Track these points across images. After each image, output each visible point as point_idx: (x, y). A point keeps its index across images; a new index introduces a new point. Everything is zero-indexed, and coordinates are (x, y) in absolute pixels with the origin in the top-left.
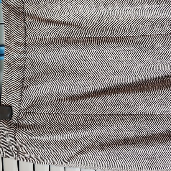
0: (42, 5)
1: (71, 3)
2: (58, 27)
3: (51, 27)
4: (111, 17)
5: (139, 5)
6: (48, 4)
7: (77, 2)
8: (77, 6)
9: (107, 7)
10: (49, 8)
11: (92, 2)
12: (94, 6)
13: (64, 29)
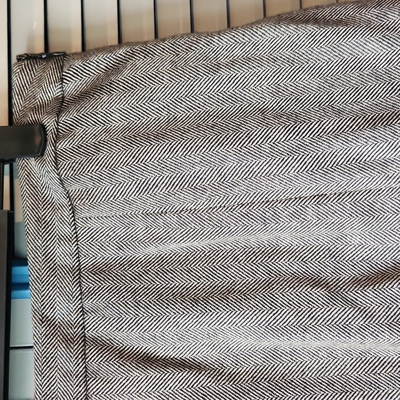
0: (130, 322)
1: (200, 320)
2: (166, 376)
3: (149, 378)
4: (298, 351)
5: (367, 333)
6: (145, 320)
7: (214, 319)
8: (215, 326)
9: (289, 335)
10: (145, 329)
11: (252, 321)
12: (257, 329)
13: (182, 381)
